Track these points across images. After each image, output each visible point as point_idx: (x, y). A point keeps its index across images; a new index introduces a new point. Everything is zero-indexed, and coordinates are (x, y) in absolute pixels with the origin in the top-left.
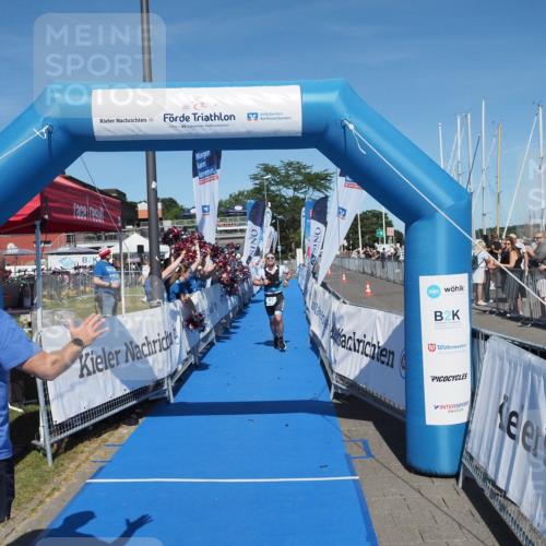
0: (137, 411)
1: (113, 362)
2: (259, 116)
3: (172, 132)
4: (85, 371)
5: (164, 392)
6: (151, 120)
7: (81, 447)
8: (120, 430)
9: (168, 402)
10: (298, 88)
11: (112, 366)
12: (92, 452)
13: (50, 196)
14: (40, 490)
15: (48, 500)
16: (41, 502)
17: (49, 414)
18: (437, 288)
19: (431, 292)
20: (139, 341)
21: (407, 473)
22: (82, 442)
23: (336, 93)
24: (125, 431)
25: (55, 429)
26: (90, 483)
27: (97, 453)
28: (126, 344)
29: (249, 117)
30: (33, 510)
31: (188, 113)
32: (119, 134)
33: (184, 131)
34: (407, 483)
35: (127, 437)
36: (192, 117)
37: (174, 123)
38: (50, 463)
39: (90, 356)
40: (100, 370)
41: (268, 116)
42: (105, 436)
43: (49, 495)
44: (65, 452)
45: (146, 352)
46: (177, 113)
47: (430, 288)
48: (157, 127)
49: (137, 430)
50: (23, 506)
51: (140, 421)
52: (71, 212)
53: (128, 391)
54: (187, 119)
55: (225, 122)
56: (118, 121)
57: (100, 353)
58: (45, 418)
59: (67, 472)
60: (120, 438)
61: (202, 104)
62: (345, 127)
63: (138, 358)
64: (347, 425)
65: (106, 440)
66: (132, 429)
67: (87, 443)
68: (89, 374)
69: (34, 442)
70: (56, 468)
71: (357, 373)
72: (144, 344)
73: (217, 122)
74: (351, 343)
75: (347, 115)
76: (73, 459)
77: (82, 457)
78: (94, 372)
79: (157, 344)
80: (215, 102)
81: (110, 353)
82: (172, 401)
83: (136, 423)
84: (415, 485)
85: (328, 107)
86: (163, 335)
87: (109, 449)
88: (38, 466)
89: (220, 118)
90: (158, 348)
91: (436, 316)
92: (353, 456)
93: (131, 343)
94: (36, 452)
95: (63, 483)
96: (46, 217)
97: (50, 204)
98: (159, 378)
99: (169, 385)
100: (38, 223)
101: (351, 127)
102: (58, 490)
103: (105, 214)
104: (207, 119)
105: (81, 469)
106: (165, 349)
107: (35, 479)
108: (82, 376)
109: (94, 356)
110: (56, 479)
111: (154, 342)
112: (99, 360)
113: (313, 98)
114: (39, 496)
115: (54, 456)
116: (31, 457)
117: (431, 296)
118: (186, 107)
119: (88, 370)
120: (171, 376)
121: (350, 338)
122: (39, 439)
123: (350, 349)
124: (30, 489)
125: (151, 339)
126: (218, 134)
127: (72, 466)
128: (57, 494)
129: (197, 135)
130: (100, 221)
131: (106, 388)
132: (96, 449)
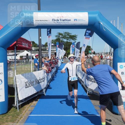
0: (37, 97)
1: (33, 84)
2: (77, 20)
3: (54, 24)
4: (27, 87)
5: (43, 92)
6: (49, 20)
7: (25, 106)
8: (33, 102)
9: (44, 95)
10: (87, 13)
11: (33, 85)
12: (28, 108)
13: (18, 40)
14: (18, 117)
15: (20, 120)
16: (19, 121)
17: (18, 98)
18: (122, 66)
19: (121, 67)
20: (38, 79)
21: (112, 114)
22: (25, 105)
23: (97, 15)
24: (35, 103)
25: (19, 102)
26: (30, 116)
27: (29, 108)
28: (35, 80)
29: (75, 20)
30: (17, 123)
31: (59, 19)
32: (40, 24)
33: (57, 24)
34: (113, 117)
35: (36, 104)
36: (60, 20)
37: (55, 22)
38: (18, 111)
39: (28, 83)
40: (30, 86)
41: (79, 20)
42: (30, 104)
43: (20, 119)
44: (21, 108)
45: (40, 82)
46: (56, 19)
47: (121, 66)
48: (50, 22)
49: (38, 102)
50: (14, 121)
51: (38, 100)
52: (22, 44)
53: (36, 92)
54: (58, 20)
55: (68, 21)
56: (40, 20)
57: (30, 82)
58: (17, 99)
59: (23, 113)
60: (34, 104)
61: (62, 17)
62: (99, 23)
63: (38, 83)
64: (93, 102)
65: (30, 105)
66: (37, 102)
67: (26, 105)
68: (28, 87)
69: (13, 105)
70: (20, 112)
71: (95, 88)
72: (39, 80)
73: (66, 21)
74: (93, 80)
75: (100, 20)
76: (24, 110)
77: (26, 109)
78: (29, 87)
79: (42, 80)
80: (66, 16)
81: (32, 82)
82: (45, 95)
83: (37, 101)
84: (116, 117)
85: (95, 18)
86: (43, 77)
87: (32, 107)
88: (15, 111)
89: (67, 20)
90: (42, 81)
91: (122, 73)
92: (97, 110)
93: (36, 79)
94: (13, 108)
95: (23, 116)
96: (17, 45)
97: (18, 42)
98: (43, 89)
99: (44, 91)
100: (15, 47)
101: (102, 23)
102: (22, 117)
103: (28, 45)
104: (64, 20)
105: (26, 112)
106: (44, 81)
107: (16, 115)
108: (26, 88)
109: (29, 82)
110: (21, 115)
111: (42, 79)
112: (30, 84)
113: (92, 16)
114: (17, 119)
115: (19, 109)
116: (12, 109)
117: (121, 68)
118: (58, 17)
119: (27, 86)
120: (45, 88)
121: (93, 79)
122: (14, 104)
123: (93, 82)
124: (15, 117)
125: (41, 79)
126: (66, 25)
127: (24, 111)
128: (22, 119)
129: (61, 25)
130: (27, 47)
131: (32, 91)
132: (29, 107)
